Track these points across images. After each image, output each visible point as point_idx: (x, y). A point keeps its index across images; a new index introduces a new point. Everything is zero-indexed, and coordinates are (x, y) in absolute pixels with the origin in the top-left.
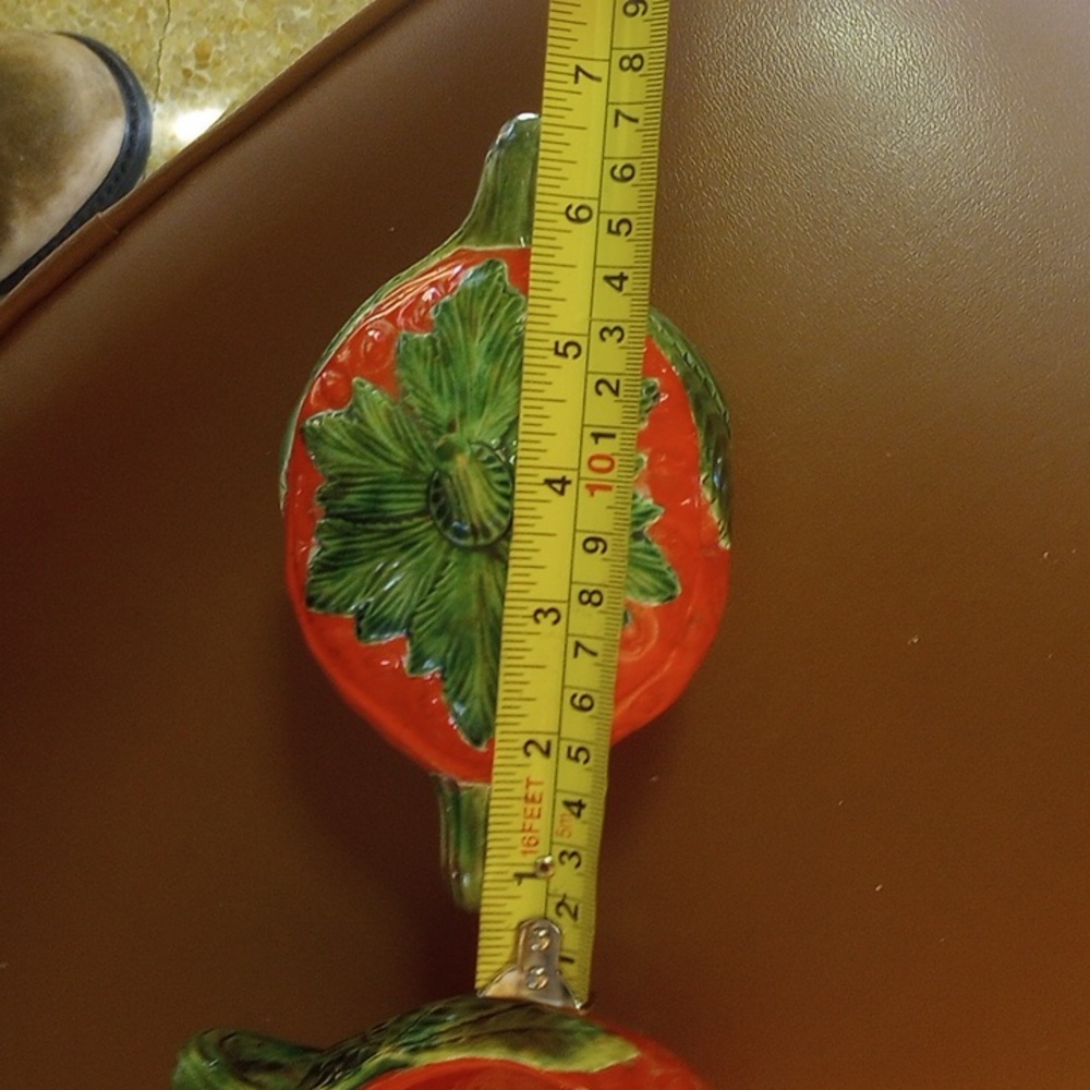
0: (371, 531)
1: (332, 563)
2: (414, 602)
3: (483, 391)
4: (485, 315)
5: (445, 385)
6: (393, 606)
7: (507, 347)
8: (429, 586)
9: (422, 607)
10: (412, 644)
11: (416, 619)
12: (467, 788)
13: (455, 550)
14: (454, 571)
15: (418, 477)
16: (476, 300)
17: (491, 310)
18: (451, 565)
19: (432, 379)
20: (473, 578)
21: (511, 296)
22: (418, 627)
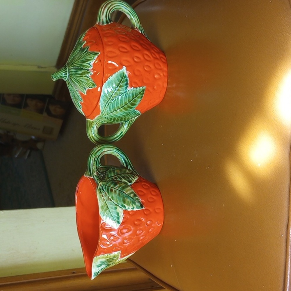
1: (86, 61)
10: (82, 47)
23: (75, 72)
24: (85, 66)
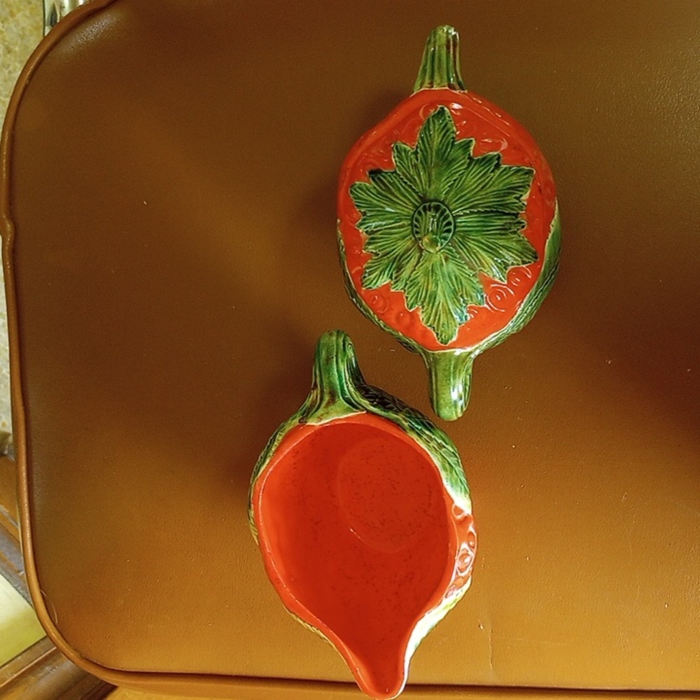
0: (487, 207)
1: (511, 191)
2: (466, 174)
3: (434, 278)
4: (440, 315)
5: (454, 280)
6: (478, 171)
7: (427, 300)
8: (457, 182)
9: (461, 172)
10: (470, 154)
11: (465, 166)
12: (444, 86)
13: (442, 199)
14: (442, 190)
15: (462, 234)
16: (446, 323)
17: (437, 317)
18: (444, 193)
19: (461, 282)
20: (433, 187)
21: (430, 326)
22: (465, 162)
23: (482, 224)
24: (511, 206)
